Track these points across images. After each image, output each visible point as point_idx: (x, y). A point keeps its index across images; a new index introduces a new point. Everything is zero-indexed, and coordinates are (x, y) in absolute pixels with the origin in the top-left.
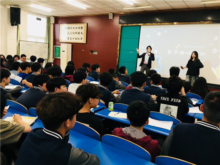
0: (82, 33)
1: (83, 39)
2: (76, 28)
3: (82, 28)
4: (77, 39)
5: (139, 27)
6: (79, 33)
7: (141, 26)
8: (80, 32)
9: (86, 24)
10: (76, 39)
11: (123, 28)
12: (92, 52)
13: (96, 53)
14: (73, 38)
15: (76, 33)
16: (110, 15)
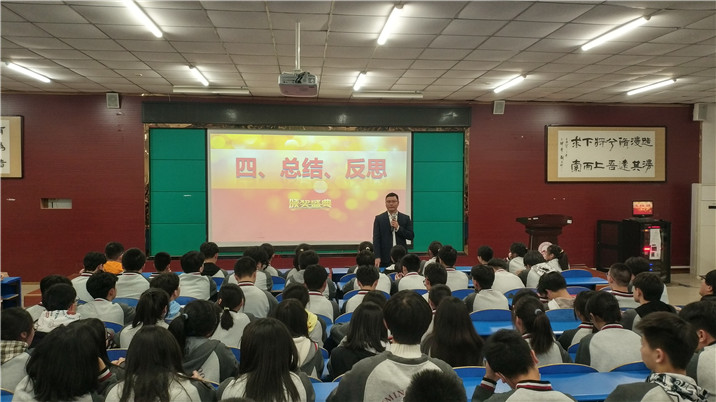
5: (203, 131)
11: (155, 130)
12: (45, 201)
13: (64, 205)
16: (110, 97)
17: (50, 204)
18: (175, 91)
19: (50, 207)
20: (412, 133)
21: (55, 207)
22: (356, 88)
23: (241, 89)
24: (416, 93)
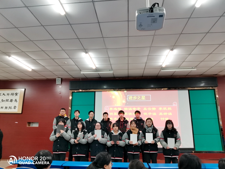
0: (16, 100)
1: (17, 108)
2: (8, 94)
3: (16, 94)
4: (8, 108)
5: (94, 93)
6: (11, 101)
7: (96, 92)
8: (14, 100)
9: (24, 90)
10: (6, 108)
11: (74, 93)
12: (29, 123)
13: (36, 125)
14: (2, 108)
15: (7, 100)
16: (58, 80)
17: (31, 125)
18: (81, 73)
19: (31, 126)
20: (189, 90)
21: (33, 126)
22: (164, 66)
23: (110, 71)
24: (192, 68)
